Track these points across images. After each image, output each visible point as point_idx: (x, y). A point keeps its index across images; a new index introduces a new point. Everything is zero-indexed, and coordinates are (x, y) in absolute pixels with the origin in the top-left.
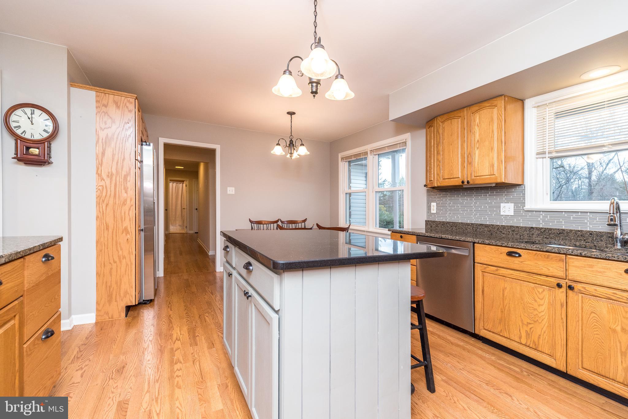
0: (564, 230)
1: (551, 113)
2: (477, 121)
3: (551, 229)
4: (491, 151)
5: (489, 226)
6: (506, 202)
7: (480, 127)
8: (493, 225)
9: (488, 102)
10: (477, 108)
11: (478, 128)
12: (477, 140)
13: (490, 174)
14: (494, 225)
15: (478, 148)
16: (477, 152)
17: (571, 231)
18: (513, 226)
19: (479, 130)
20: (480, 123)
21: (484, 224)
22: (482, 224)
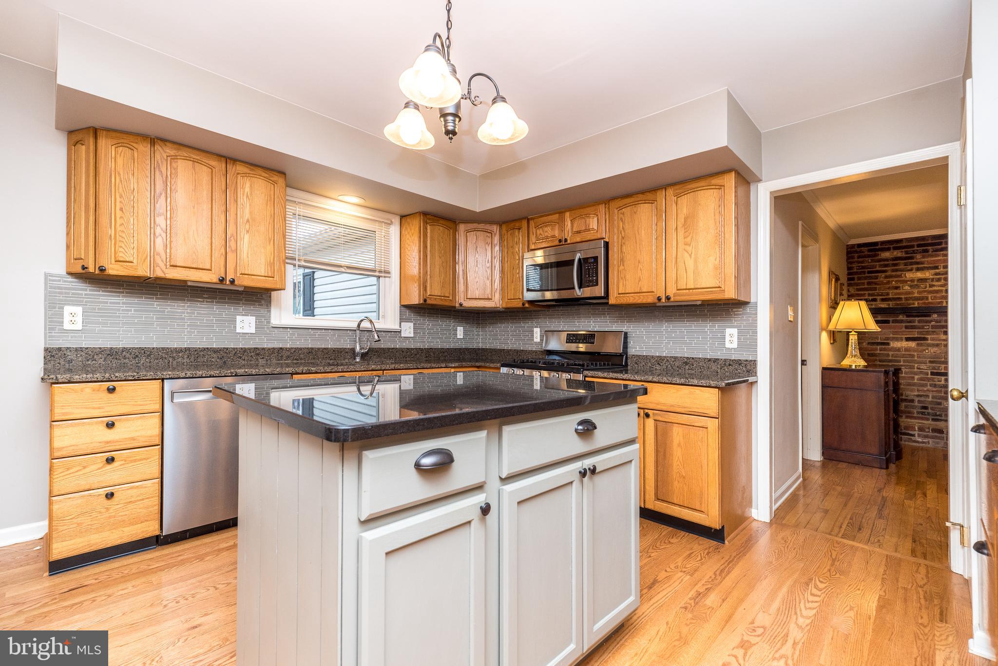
0: (312, 349)
1: (291, 212)
2: (247, 189)
3: (301, 349)
4: (268, 242)
5: (220, 350)
6: (244, 314)
7: (251, 201)
8: (227, 349)
9: (266, 172)
10: (246, 170)
11: (248, 201)
12: (246, 218)
13: (266, 275)
14: (230, 348)
15: (248, 232)
16: (247, 237)
17: (319, 349)
18: (257, 348)
19: (250, 205)
20: (251, 194)
21: (211, 348)
22: (207, 348)
